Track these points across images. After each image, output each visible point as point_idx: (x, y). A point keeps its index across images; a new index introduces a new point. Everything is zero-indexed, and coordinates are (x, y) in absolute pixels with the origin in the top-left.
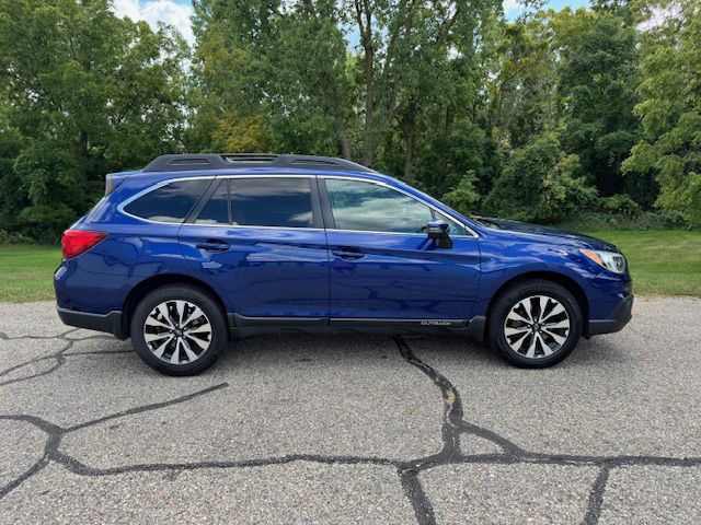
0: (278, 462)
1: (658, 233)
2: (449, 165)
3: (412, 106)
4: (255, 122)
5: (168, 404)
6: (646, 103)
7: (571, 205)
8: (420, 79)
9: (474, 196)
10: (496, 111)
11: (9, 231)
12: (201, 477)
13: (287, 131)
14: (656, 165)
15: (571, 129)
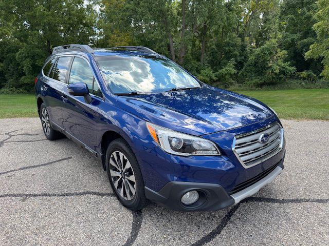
0: (78, 195)
1: (325, 90)
2: (223, 56)
3: (205, 26)
4: (128, 35)
5: (40, 166)
6: (319, 23)
7: (282, 76)
8: (209, 13)
9: (234, 71)
10: (247, 29)
11: (16, 88)
12: (37, 200)
13: (142, 39)
14: (322, 55)
15: (284, 37)
